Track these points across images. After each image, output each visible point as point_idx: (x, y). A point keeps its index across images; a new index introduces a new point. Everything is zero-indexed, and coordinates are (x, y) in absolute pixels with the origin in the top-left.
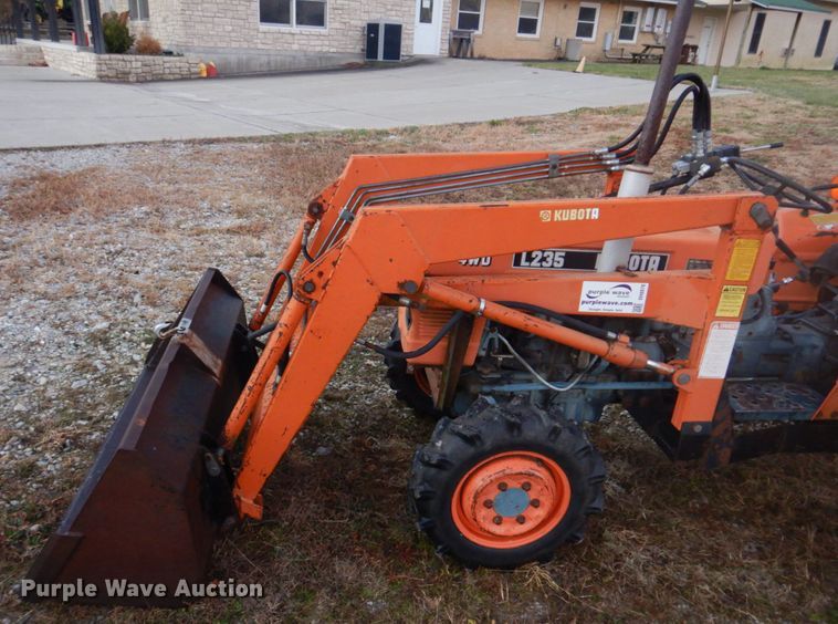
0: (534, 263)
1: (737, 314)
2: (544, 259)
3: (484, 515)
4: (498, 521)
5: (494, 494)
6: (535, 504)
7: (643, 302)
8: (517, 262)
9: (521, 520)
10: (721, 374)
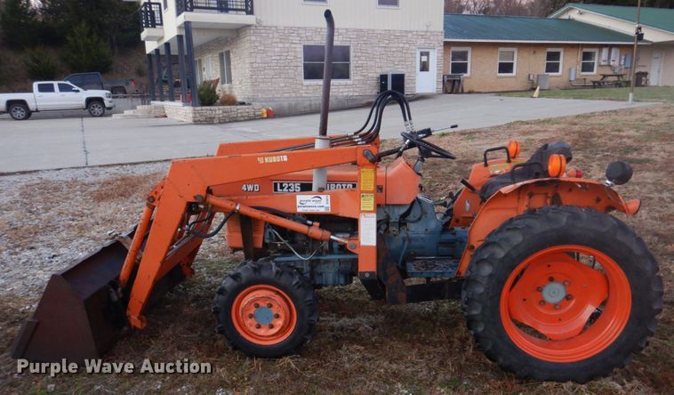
0: (285, 190)
1: (372, 209)
2: (289, 187)
3: (248, 322)
4: (259, 327)
5: (253, 310)
6: (277, 316)
7: (329, 205)
8: (276, 190)
9: (272, 327)
10: (374, 243)
